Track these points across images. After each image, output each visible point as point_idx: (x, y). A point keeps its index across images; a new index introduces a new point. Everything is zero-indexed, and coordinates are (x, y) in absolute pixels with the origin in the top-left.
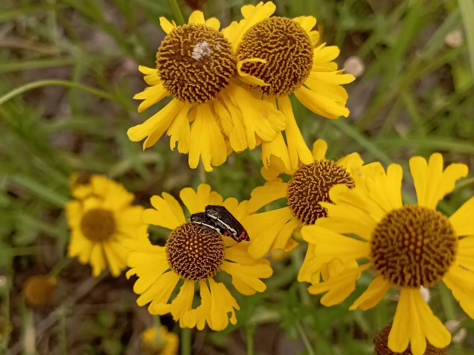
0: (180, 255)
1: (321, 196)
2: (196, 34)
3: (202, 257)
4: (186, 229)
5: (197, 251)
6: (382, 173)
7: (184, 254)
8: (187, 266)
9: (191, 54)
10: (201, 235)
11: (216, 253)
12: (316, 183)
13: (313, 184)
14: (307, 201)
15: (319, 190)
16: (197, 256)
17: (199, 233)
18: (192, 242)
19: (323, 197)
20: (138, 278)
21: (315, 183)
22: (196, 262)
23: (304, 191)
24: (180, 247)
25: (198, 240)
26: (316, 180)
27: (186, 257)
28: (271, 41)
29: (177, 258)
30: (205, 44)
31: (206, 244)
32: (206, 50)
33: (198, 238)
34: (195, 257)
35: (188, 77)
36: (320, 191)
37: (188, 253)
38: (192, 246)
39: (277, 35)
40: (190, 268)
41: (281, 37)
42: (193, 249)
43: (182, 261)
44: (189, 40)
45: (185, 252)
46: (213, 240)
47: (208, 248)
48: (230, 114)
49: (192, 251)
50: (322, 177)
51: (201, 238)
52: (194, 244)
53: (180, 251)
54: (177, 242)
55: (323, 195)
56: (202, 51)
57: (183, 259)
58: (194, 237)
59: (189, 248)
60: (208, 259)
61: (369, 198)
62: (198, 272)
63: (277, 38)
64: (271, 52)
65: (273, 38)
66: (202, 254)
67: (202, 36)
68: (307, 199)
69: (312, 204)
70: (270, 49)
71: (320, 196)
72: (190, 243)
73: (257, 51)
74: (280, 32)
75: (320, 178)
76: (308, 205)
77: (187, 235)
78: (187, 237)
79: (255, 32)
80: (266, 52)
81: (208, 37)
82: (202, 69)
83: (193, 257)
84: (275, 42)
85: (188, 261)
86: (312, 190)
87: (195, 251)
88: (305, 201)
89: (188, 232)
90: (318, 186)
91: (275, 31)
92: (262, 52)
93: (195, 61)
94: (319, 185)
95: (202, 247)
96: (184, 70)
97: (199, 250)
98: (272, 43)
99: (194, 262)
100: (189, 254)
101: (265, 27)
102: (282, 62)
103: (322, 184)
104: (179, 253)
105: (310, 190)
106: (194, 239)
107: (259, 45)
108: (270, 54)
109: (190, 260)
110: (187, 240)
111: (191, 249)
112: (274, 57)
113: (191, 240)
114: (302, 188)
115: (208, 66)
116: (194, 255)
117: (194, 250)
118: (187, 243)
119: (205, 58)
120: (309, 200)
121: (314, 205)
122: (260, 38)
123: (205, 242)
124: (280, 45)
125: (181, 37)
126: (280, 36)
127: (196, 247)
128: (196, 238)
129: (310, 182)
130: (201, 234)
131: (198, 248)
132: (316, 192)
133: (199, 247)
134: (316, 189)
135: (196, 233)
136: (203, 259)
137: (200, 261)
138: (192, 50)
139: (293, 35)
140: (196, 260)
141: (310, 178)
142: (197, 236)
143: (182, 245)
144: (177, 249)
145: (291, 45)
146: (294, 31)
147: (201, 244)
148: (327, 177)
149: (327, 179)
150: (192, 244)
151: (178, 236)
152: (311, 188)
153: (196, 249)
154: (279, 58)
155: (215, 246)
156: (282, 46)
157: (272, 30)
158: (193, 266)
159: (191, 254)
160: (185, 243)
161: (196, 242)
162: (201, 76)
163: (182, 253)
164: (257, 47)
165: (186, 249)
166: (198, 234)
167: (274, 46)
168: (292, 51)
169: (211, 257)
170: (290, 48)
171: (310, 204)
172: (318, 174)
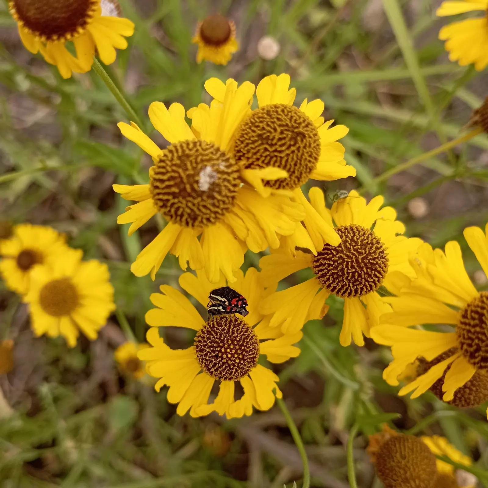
0: (220, 365)
1: (360, 272)
2: (194, 161)
3: (243, 359)
4: (214, 334)
5: (236, 356)
6: (442, 257)
7: (224, 363)
8: (229, 373)
9: (199, 187)
10: (234, 337)
11: (253, 348)
12: (350, 260)
13: (348, 262)
14: (345, 280)
15: (356, 267)
16: (238, 361)
17: (230, 335)
18: (228, 349)
19: (362, 273)
20: (169, 388)
21: (349, 262)
22: (238, 367)
23: (338, 271)
24: (217, 356)
25: (233, 343)
26: (349, 257)
27: (227, 365)
28: (280, 143)
29: (216, 368)
30: (209, 169)
31: (242, 345)
32: (211, 177)
33: (233, 341)
34: (237, 363)
35: (199, 210)
36: (358, 268)
37: (227, 361)
38: (229, 353)
39: (285, 136)
40: (233, 374)
41: (289, 136)
42: (231, 355)
43: (223, 370)
44: (191, 172)
45: (224, 361)
46: (246, 336)
47: (246, 348)
48: (242, 219)
49: (231, 357)
50: (354, 252)
51: (235, 340)
52: (231, 350)
53: (218, 361)
54: (211, 351)
55: (361, 272)
56: (208, 179)
57: (224, 368)
58: (227, 341)
59: (227, 355)
60: (249, 358)
61: (436, 285)
62: (241, 373)
63: (284, 138)
64: (282, 155)
65: (280, 139)
66: (242, 357)
67: (202, 161)
68: (345, 278)
69: (351, 282)
70: (280, 152)
71: (358, 273)
72: (226, 349)
73: (266, 157)
74: (286, 130)
75: (353, 254)
76: (347, 284)
77: (220, 342)
78: (221, 344)
79: (254, 134)
80: (276, 156)
81: (209, 160)
82: (213, 198)
83: (234, 363)
84: (284, 145)
85: (230, 369)
86: (348, 269)
87: (234, 357)
88: (343, 280)
89: (218, 338)
90: (353, 264)
91: (279, 129)
92: (272, 158)
93: (203, 192)
94: (355, 262)
95: (240, 349)
96: (194, 205)
97: (238, 354)
98: (281, 146)
99: (236, 368)
100: (229, 361)
101: (265, 126)
102: (296, 162)
103: (357, 260)
104: (218, 363)
105: (346, 269)
106: (228, 343)
107: (266, 150)
108: (281, 158)
109: (232, 367)
110: (221, 347)
111: (229, 356)
112: (287, 161)
113: (226, 346)
114: (336, 268)
115: (220, 193)
116: (234, 361)
117: (233, 355)
118: (223, 350)
119: (214, 186)
120: (347, 279)
121: (353, 283)
122: (265, 142)
123: (241, 343)
124: (290, 146)
125: (180, 171)
126: (287, 135)
127: (234, 352)
128: (230, 342)
129: (344, 261)
130: (233, 335)
131: (236, 352)
132: (354, 270)
133: (237, 350)
134: (353, 267)
135: (228, 336)
136: (244, 360)
137: (242, 364)
138: (197, 182)
139: (301, 130)
140: (238, 365)
141: (341, 256)
142: (230, 339)
143: (218, 354)
144: (214, 359)
145: (302, 141)
146: (300, 124)
147: (237, 347)
148: (359, 250)
149: (360, 253)
150: (228, 351)
151: (209, 344)
152: (347, 267)
153: (235, 353)
154: (293, 159)
155: (250, 341)
156: (294, 145)
157: (275, 130)
158: (236, 370)
159: (231, 361)
160: (220, 351)
161: (232, 347)
162: (214, 205)
163: (221, 363)
164: (263, 152)
165: (224, 358)
166: (230, 337)
167: (284, 148)
168: (305, 147)
169: (251, 355)
170: (302, 146)
171: (349, 283)
172: (349, 250)
